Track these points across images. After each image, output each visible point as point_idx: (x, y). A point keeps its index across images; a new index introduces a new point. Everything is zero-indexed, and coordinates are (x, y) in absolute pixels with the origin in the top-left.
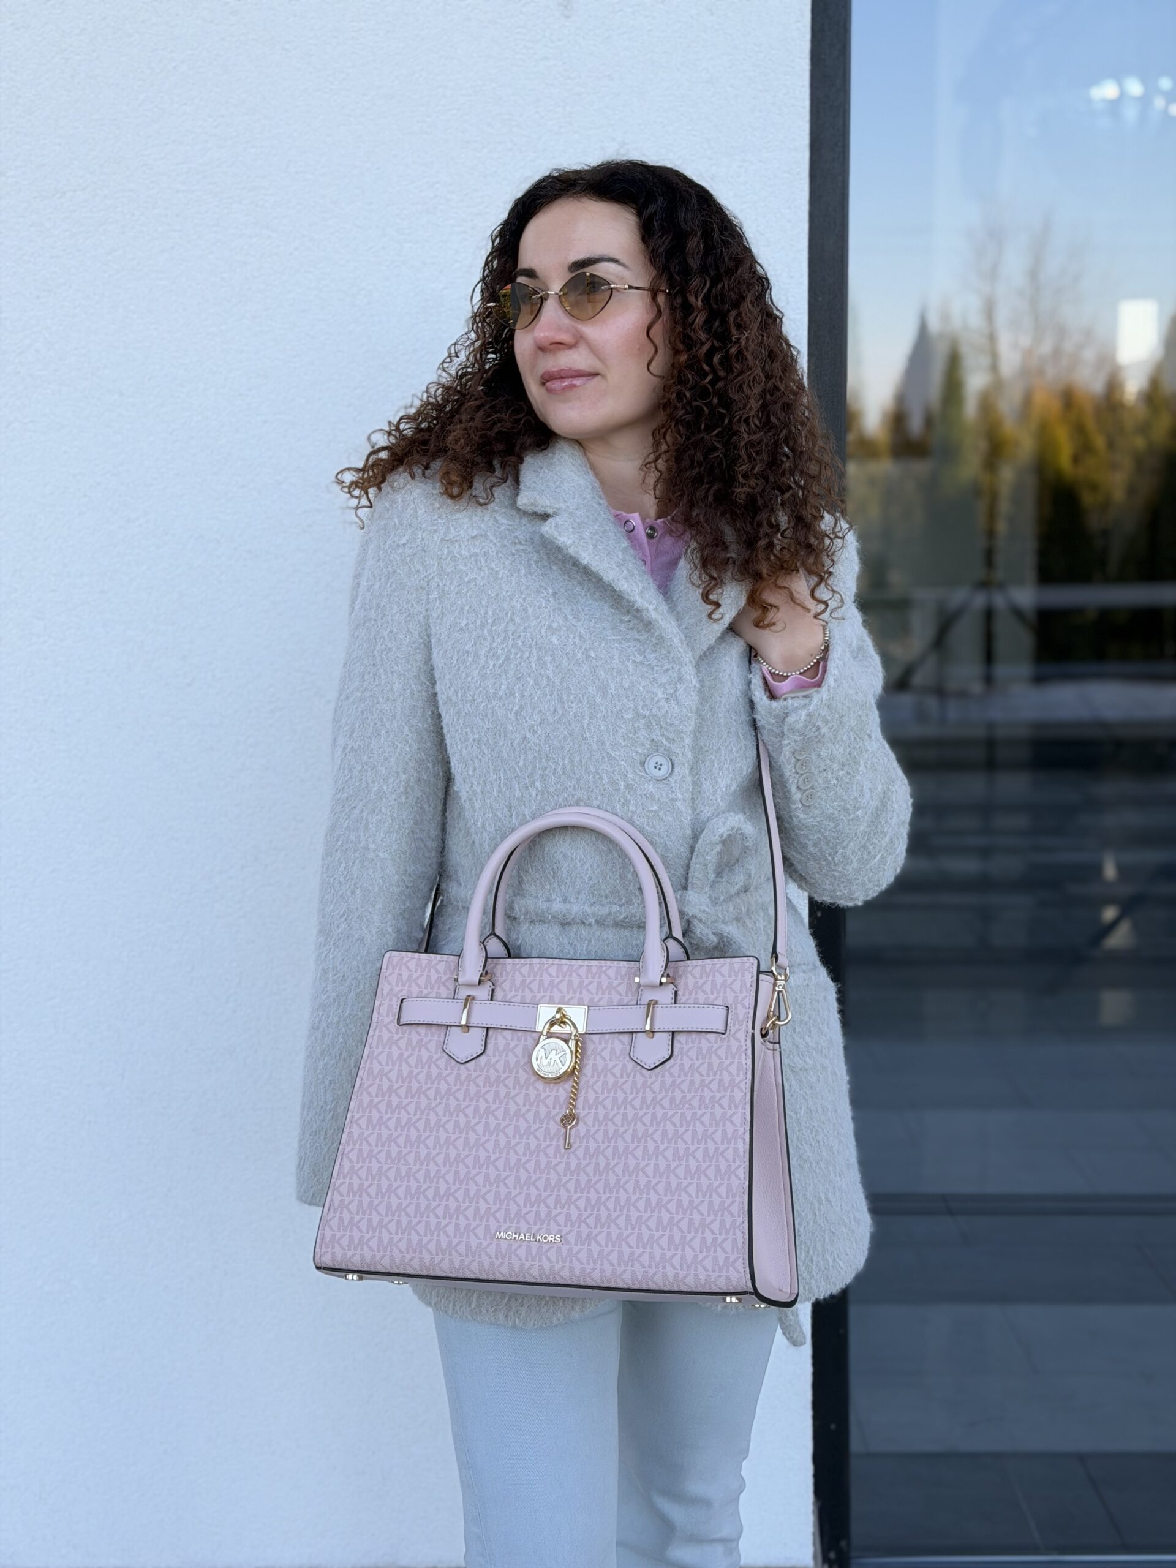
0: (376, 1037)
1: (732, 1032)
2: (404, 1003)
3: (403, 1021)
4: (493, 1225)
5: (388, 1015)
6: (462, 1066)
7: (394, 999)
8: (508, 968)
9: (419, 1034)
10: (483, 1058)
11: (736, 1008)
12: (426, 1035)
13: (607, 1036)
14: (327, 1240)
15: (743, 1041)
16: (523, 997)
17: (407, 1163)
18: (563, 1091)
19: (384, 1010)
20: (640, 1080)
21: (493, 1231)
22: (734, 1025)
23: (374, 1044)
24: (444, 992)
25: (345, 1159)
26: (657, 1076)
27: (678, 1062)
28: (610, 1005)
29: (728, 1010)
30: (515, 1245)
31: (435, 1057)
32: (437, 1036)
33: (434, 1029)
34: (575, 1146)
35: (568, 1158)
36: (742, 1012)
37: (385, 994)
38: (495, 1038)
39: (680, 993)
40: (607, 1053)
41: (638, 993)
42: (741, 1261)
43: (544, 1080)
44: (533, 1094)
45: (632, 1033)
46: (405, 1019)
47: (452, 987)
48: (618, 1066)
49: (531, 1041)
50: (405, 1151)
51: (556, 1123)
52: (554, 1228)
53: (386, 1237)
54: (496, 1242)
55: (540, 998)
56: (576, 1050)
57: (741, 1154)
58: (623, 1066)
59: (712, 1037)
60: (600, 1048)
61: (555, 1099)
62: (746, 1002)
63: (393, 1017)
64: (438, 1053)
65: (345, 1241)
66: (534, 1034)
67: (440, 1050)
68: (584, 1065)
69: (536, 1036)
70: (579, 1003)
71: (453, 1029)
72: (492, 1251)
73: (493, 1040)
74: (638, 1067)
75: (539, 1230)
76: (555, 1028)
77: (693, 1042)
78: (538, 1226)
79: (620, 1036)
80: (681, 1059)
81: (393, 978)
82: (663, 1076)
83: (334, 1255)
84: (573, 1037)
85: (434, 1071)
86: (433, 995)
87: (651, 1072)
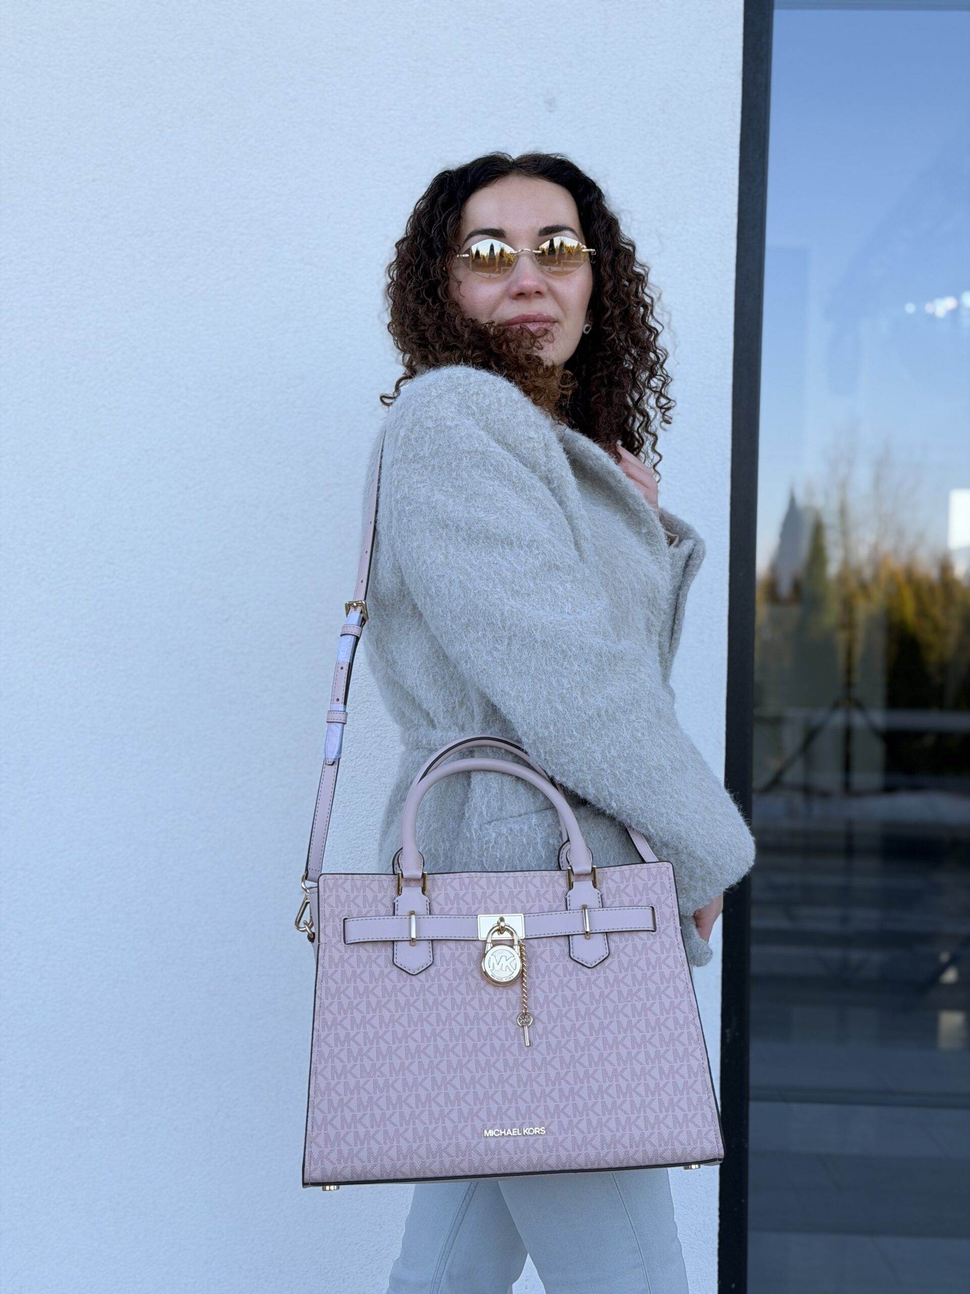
0: (327, 958)
1: (662, 929)
2: (348, 923)
3: (349, 940)
4: (479, 1125)
5: (334, 936)
6: (413, 978)
7: (337, 920)
8: (439, 883)
9: (367, 952)
10: (432, 970)
11: (660, 907)
12: (374, 952)
13: (544, 940)
15: (673, 935)
16: (459, 909)
17: (383, 1074)
18: (514, 994)
19: (329, 931)
20: (583, 979)
21: (479, 1131)
22: (662, 923)
23: (327, 965)
24: (382, 911)
25: (319, 1077)
26: (598, 973)
27: (616, 959)
28: (542, 912)
29: (653, 908)
30: (503, 1141)
31: (386, 971)
32: (386, 951)
33: (380, 945)
34: (536, 1043)
35: (532, 1054)
36: (667, 911)
37: (327, 915)
38: (441, 949)
39: (605, 897)
40: (547, 956)
41: (566, 899)
42: (712, 1133)
43: (496, 984)
44: (486, 998)
45: (568, 936)
46: (351, 938)
47: (390, 905)
48: (561, 967)
49: (474, 951)
50: (378, 1064)
51: (513, 1022)
52: (535, 1119)
53: (375, 1148)
54: (483, 1139)
55: (477, 910)
56: (521, 954)
57: (696, 1038)
58: (565, 967)
59: (644, 935)
60: (539, 951)
61: (508, 1000)
62: (669, 902)
63: (339, 937)
64: (390, 967)
65: (334, 1156)
66: (475, 943)
67: (390, 965)
68: (528, 968)
69: (479, 944)
70: (514, 911)
71: (399, 943)
72: (481, 1148)
73: (438, 952)
74: (579, 966)
75: (523, 1124)
76: (496, 936)
77: (627, 940)
78: (521, 1121)
79: (558, 940)
80: (619, 956)
81: (332, 900)
82: (605, 973)
83: (323, 1170)
84: (516, 942)
85: (389, 985)
86: (372, 913)
87: (594, 970)
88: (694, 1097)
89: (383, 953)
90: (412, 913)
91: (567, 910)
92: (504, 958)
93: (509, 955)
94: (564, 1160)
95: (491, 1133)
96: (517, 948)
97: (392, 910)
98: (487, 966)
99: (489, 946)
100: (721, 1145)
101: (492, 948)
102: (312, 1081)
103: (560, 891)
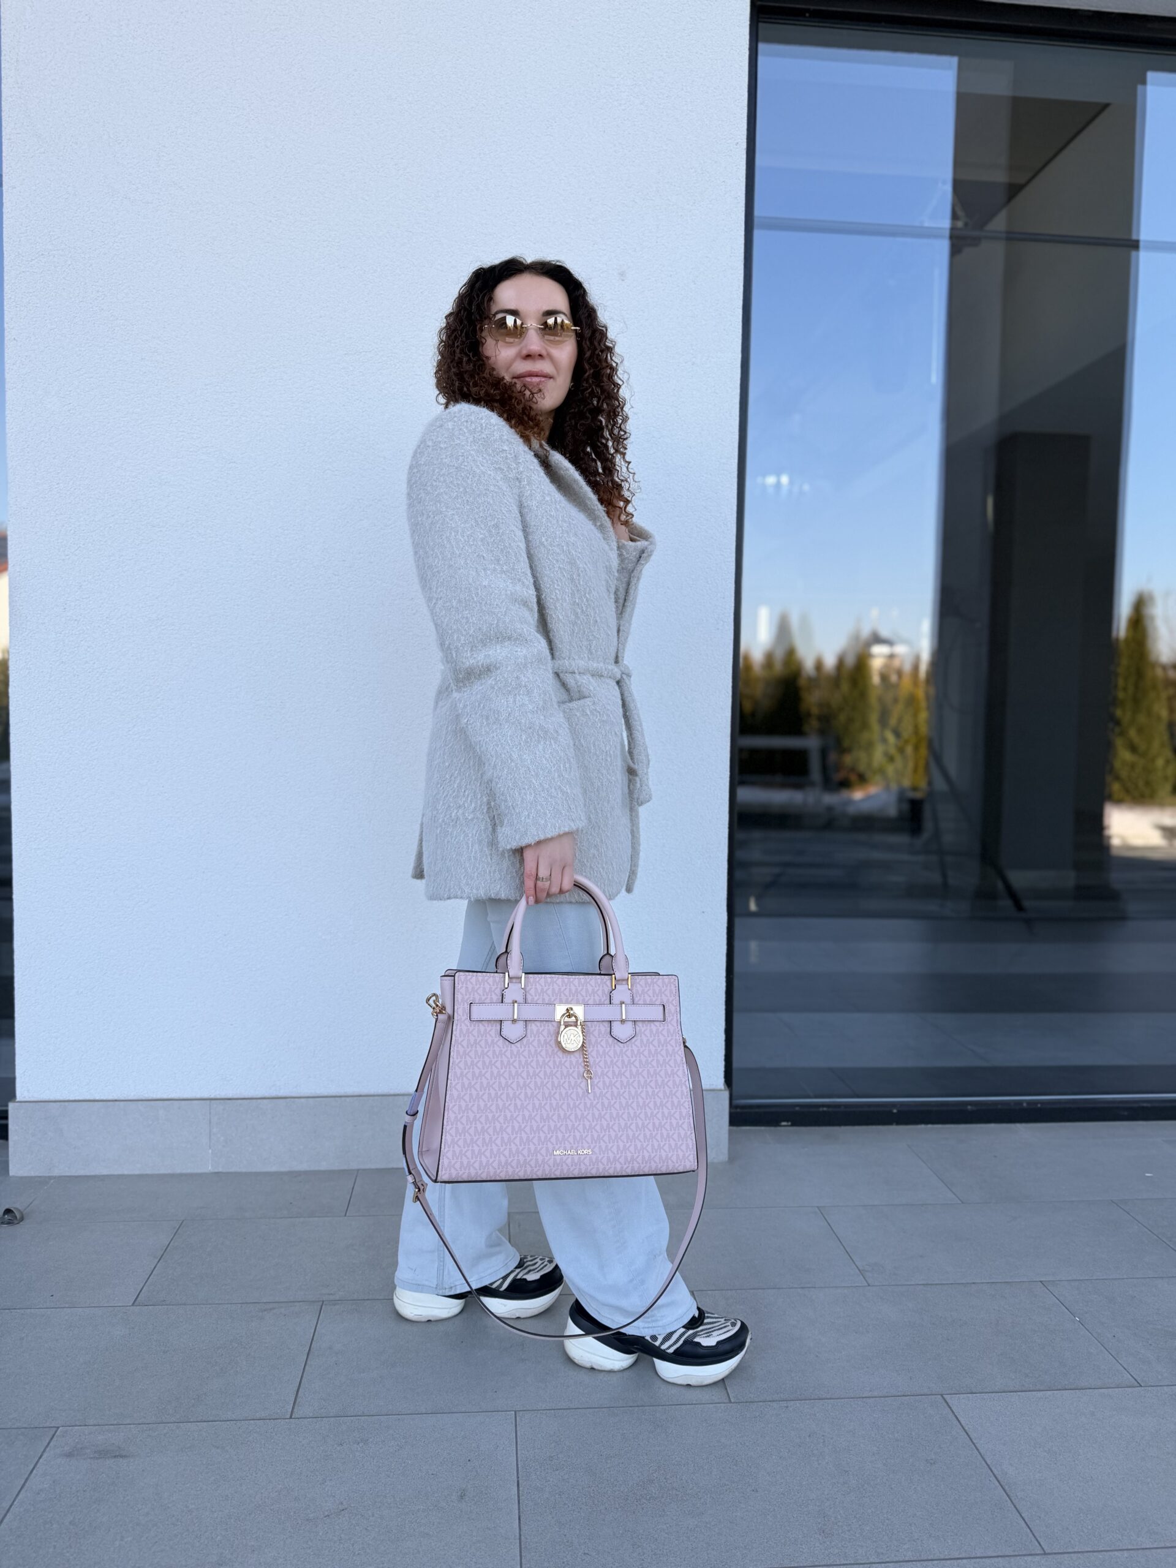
0: (458, 1030)
1: (669, 1020)
2: (473, 1007)
4: (550, 1147)
5: (463, 1015)
6: (513, 1045)
7: (466, 1004)
8: (532, 980)
9: (484, 1027)
10: (525, 1040)
11: (669, 1006)
12: (489, 1027)
13: (596, 1023)
14: (446, 1165)
15: (675, 1025)
16: (543, 999)
17: (492, 1112)
18: (578, 1059)
19: (460, 1012)
20: (618, 1049)
21: (551, 1151)
22: (669, 1016)
23: (458, 1035)
24: (495, 999)
25: (451, 1112)
26: (628, 1047)
27: (639, 1037)
28: (595, 1004)
29: (664, 1006)
30: (565, 1158)
31: (496, 1040)
32: (496, 1026)
33: (493, 1023)
35: (584, 1100)
36: (673, 1009)
37: (460, 1001)
38: (531, 1026)
39: (635, 996)
40: (597, 1034)
41: (610, 996)
42: (692, 1156)
43: (564, 1050)
44: (557, 1060)
45: (611, 1021)
46: (474, 1017)
47: (500, 994)
48: (604, 1041)
49: (552, 1028)
50: (489, 1104)
51: (579, 1077)
52: (586, 1145)
53: (484, 1161)
54: (553, 1157)
55: (555, 1000)
56: (582, 1032)
57: (686, 1094)
58: (607, 1041)
59: (657, 1024)
60: (592, 1029)
61: (573, 1062)
62: (674, 1002)
63: (466, 1016)
64: (498, 1038)
65: (458, 1165)
66: (553, 1023)
67: (498, 1035)
68: (586, 1041)
69: (555, 1024)
70: (578, 1003)
71: (505, 1022)
72: (551, 1162)
73: (529, 1027)
74: (616, 1041)
75: (577, 1147)
76: (567, 1019)
77: (647, 1026)
78: (576, 1145)
79: (604, 1023)
80: (641, 1036)
81: (463, 990)
82: (632, 1047)
83: (450, 1174)
84: (579, 1024)
85: (497, 1050)
86: (488, 1001)
87: (625, 1045)
88: (682, 1133)
89: (494, 1028)
90: (514, 1002)
91: (611, 1004)
92: (572, 1035)
93: (575, 1033)
95: (558, 1152)
96: (580, 1027)
97: (501, 999)
98: (561, 1038)
99: (562, 1027)
100: (695, 1162)
101: (565, 1029)
102: (446, 1114)
103: (607, 989)
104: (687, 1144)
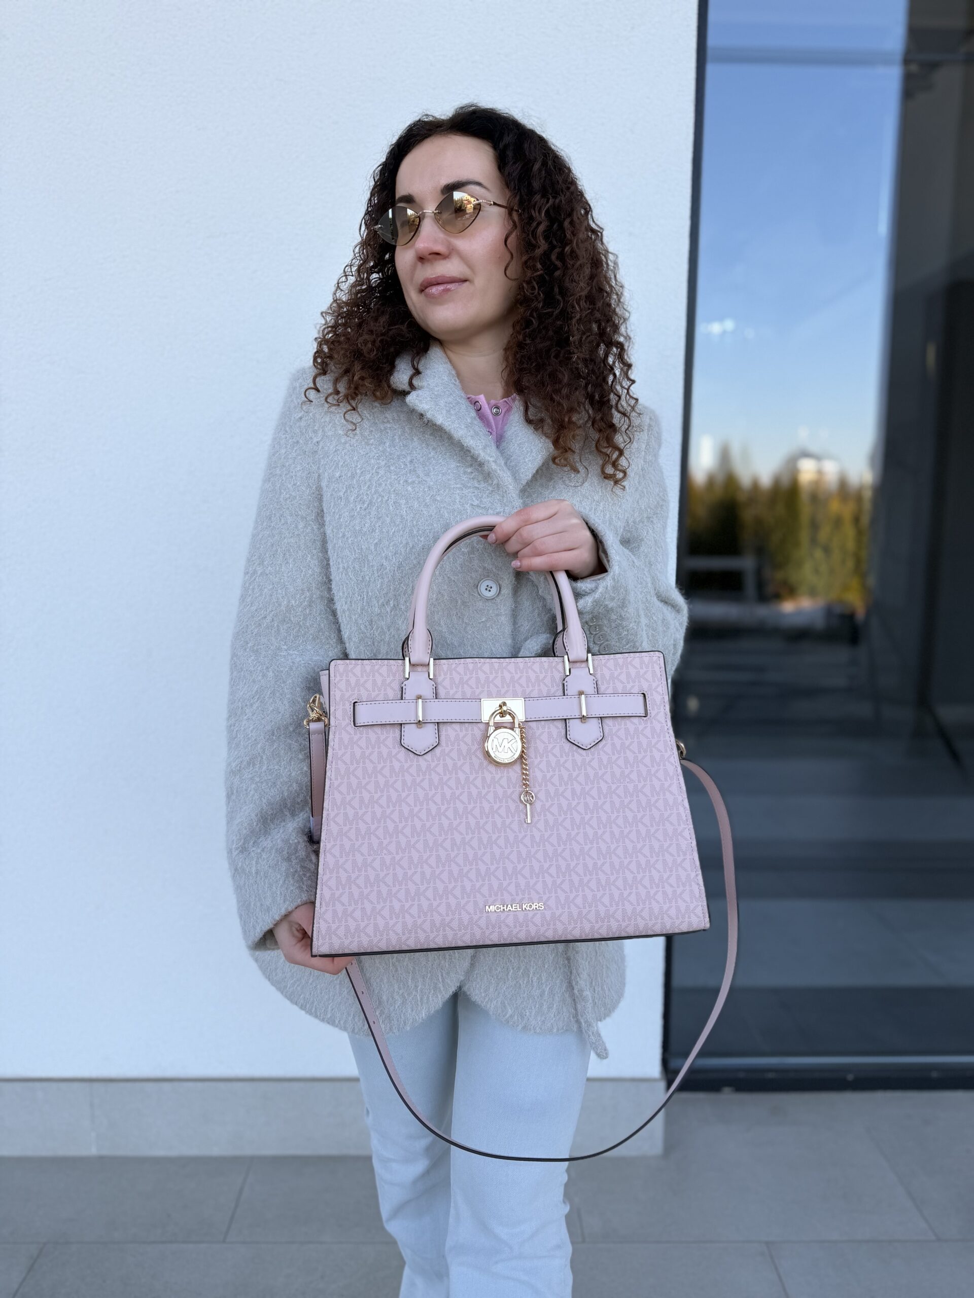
0: (337, 740)
1: (653, 715)
2: (358, 706)
3: (359, 722)
4: (480, 900)
5: (344, 719)
6: (420, 758)
7: (347, 702)
8: (445, 667)
9: (377, 733)
10: (438, 750)
11: (652, 695)
12: (382, 734)
13: (543, 723)
14: (324, 932)
15: (663, 721)
16: (464, 693)
17: (390, 853)
18: (515, 775)
19: (339, 714)
20: (578, 759)
21: (481, 906)
22: (653, 709)
23: (336, 748)
24: (391, 694)
25: (328, 854)
26: (593, 754)
27: (609, 741)
28: (541, 697)
29: (644, 695)
31: (394, 752)
32: (394, 733)
33: (388, 727)
34: (536, 820)
35: (531, 831)
36: (658, 698)
37: (338, 699)
38: (447, 731)
39: (599, 683)
40: (545, 737)
41: (564, 684)
42: (700, 908)
43: (497, 764)
44: (488, 777)
45: (565, 720)
46: (361, 720)
47: (397, 688)
48: (558, 748)
49: (477, 731)
50: (385, 842)
51: (514, 801)
52: (534, 895)
53: (381, 923)
54: (485, 915)
55: (480, 693)
56: (521, 736)
57: (684, 818)
58: (562, 748)
59: (636, 720)
60: (538, 733)
61: (509, 779)
62: (660, 689)
63: (349, 720)
64: (398, 749)
65: (341, 932)
66: (479, 725)
67: (397, 745)
68: (527, 749)
69: (482, 726)
70: (515, 695)
71: (406, 726)
72: (483, 923)
73: (443, 733)
74: (575, 747)
75: (523, 899)
76: (498, 719)
77: (620, 725)
78: (521, 896)
79: (556, 723)
80: (612, 739)
81: (342, 685)
82: (599, 754)
83: (331, 945)
84: (517, 725)
85: (397, 765)
86: (381, 697)
87: (589, 751)
88: (683, 874)
89: (391, 735)
90: (419, 697)
91: (564, 695)
92: (506, 741)
93: (511, 738)
94: (560, 932)
95: (492, 908)
96: (518, 730)
97: (400, 693)
98: (490, 746)
99: (491, 729)
100: (707, 919)
101: (494, 731)
103: (558, 676)
104: (692, 891)
